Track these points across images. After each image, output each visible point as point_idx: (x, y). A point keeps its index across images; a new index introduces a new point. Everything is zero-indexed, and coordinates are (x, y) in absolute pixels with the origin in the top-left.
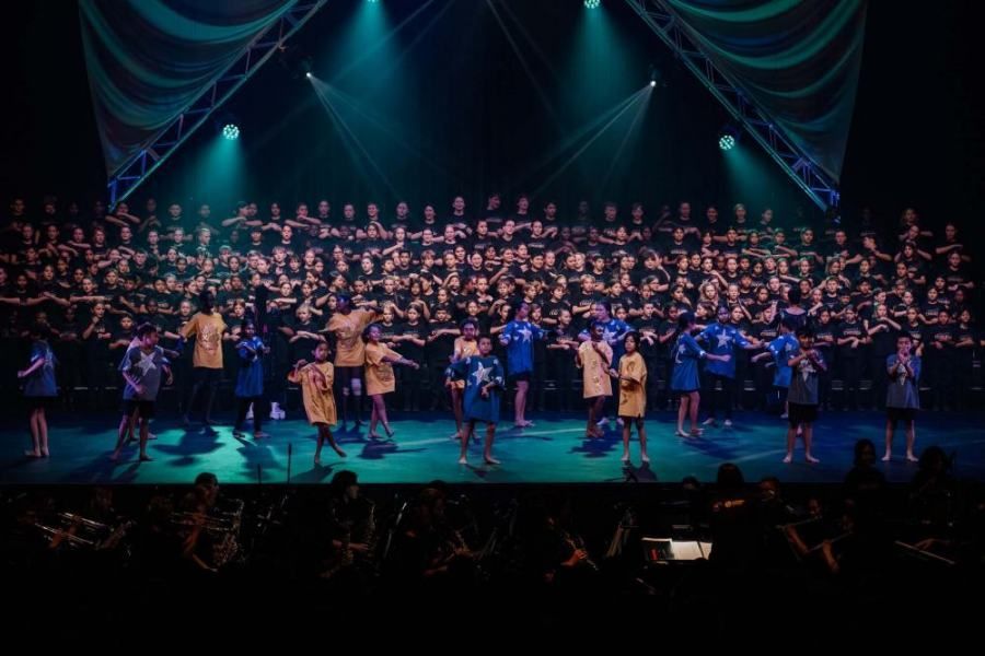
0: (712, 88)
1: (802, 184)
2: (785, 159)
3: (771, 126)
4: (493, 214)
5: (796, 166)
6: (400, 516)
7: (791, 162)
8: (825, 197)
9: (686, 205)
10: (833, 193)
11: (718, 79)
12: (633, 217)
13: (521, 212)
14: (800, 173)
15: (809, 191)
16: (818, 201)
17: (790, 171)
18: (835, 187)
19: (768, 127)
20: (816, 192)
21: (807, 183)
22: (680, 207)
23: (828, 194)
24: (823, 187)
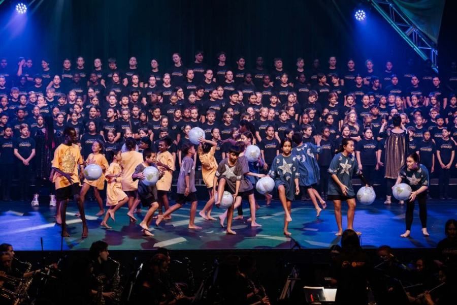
1: (412, 44)
2: (400, 27)
3: (391, 5)
5: (408, 32)
7: (404, 29)
8: (428, 53)
9: (333, 58)
10: (433, 50)
12: (297, 67)
14: (411, 37)
15: (417, 49)
16: (422, 55)
17: (405, 36)
18: (434, 46)
19: (389, 5)
20: (422, 50)
21: (415, 44)
22: (329, 59)
23: (430, 51)
24: (426, 46)
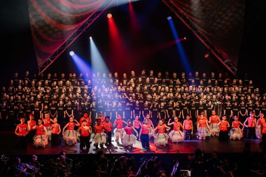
0: (202, 41)
1: (227, 67)
2: (223, 60)
3: (218, 51)
4: (143, 75)
5: (225, 62)
6: (115, 164)
9: (197, 73)
10: (235, 69)
11: (203, 38)
13: (151, 75)
14: (226, 63)
15: (229, 68)
16: (231, 71)
17: (224, 63)
18: (236, 67)
19: (217, 51)
20: (231, 68)
21: (228, 66)
22: (195, 73)
23: (234, 69)
24: (233, 67)
